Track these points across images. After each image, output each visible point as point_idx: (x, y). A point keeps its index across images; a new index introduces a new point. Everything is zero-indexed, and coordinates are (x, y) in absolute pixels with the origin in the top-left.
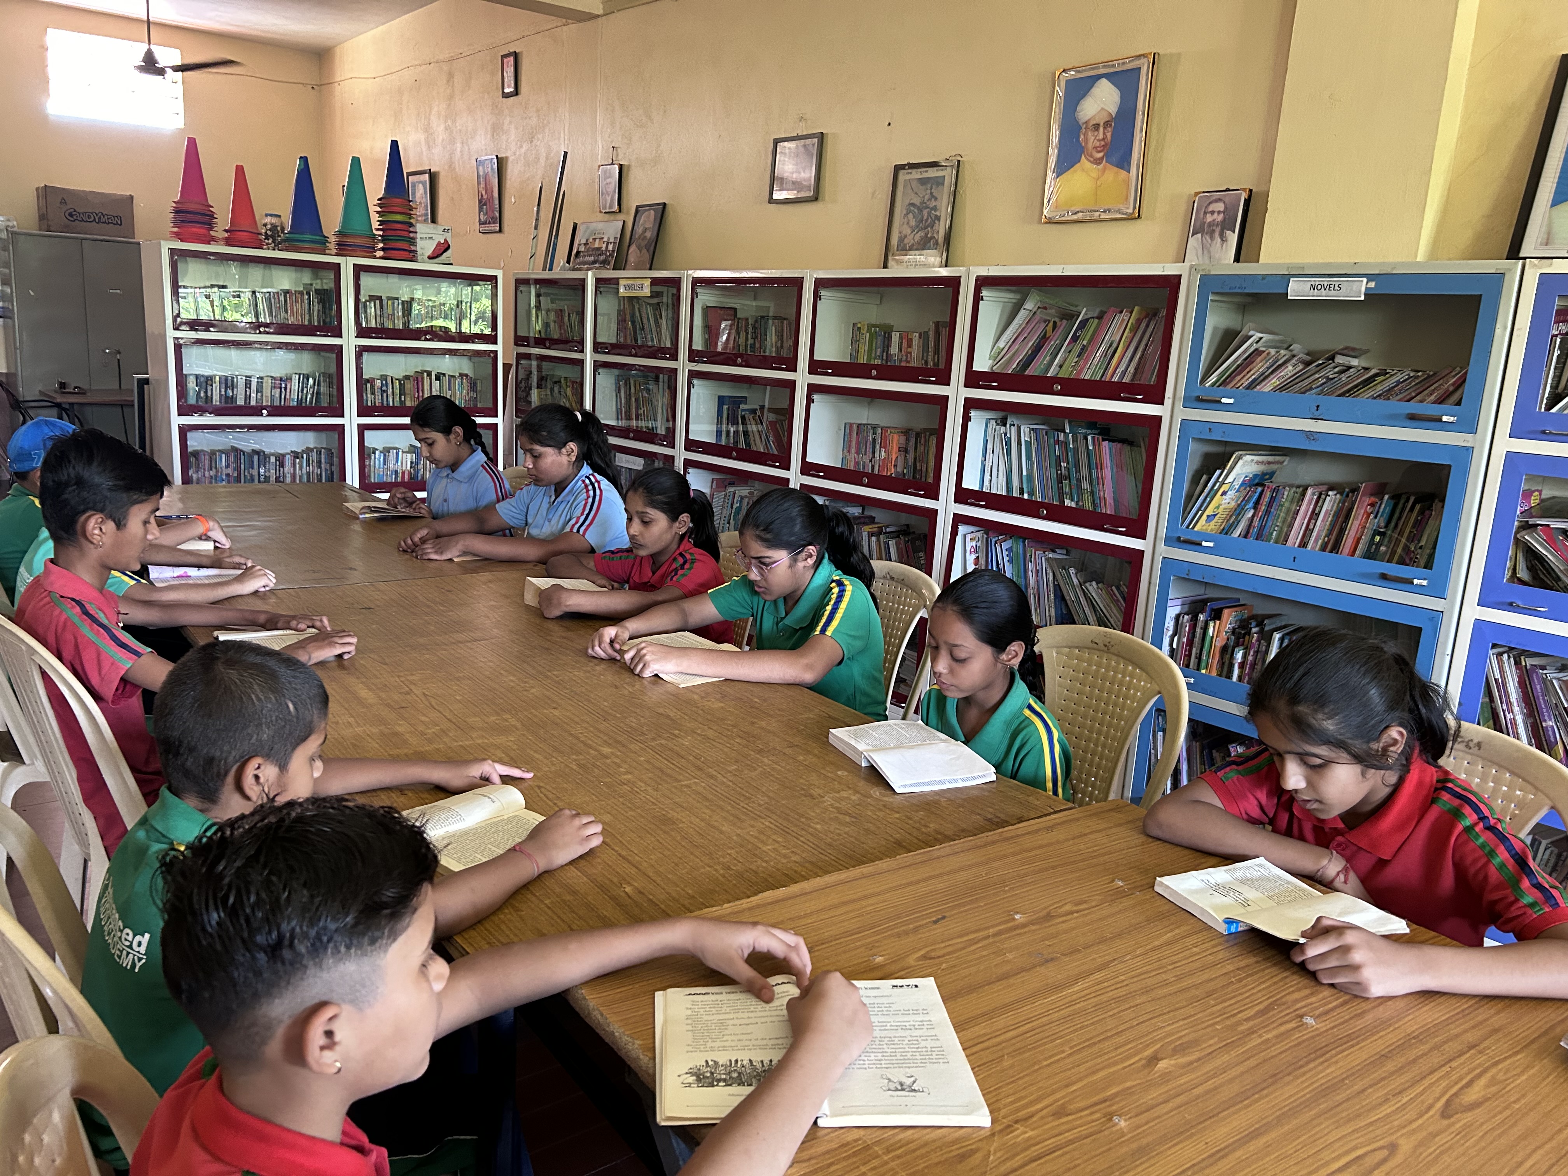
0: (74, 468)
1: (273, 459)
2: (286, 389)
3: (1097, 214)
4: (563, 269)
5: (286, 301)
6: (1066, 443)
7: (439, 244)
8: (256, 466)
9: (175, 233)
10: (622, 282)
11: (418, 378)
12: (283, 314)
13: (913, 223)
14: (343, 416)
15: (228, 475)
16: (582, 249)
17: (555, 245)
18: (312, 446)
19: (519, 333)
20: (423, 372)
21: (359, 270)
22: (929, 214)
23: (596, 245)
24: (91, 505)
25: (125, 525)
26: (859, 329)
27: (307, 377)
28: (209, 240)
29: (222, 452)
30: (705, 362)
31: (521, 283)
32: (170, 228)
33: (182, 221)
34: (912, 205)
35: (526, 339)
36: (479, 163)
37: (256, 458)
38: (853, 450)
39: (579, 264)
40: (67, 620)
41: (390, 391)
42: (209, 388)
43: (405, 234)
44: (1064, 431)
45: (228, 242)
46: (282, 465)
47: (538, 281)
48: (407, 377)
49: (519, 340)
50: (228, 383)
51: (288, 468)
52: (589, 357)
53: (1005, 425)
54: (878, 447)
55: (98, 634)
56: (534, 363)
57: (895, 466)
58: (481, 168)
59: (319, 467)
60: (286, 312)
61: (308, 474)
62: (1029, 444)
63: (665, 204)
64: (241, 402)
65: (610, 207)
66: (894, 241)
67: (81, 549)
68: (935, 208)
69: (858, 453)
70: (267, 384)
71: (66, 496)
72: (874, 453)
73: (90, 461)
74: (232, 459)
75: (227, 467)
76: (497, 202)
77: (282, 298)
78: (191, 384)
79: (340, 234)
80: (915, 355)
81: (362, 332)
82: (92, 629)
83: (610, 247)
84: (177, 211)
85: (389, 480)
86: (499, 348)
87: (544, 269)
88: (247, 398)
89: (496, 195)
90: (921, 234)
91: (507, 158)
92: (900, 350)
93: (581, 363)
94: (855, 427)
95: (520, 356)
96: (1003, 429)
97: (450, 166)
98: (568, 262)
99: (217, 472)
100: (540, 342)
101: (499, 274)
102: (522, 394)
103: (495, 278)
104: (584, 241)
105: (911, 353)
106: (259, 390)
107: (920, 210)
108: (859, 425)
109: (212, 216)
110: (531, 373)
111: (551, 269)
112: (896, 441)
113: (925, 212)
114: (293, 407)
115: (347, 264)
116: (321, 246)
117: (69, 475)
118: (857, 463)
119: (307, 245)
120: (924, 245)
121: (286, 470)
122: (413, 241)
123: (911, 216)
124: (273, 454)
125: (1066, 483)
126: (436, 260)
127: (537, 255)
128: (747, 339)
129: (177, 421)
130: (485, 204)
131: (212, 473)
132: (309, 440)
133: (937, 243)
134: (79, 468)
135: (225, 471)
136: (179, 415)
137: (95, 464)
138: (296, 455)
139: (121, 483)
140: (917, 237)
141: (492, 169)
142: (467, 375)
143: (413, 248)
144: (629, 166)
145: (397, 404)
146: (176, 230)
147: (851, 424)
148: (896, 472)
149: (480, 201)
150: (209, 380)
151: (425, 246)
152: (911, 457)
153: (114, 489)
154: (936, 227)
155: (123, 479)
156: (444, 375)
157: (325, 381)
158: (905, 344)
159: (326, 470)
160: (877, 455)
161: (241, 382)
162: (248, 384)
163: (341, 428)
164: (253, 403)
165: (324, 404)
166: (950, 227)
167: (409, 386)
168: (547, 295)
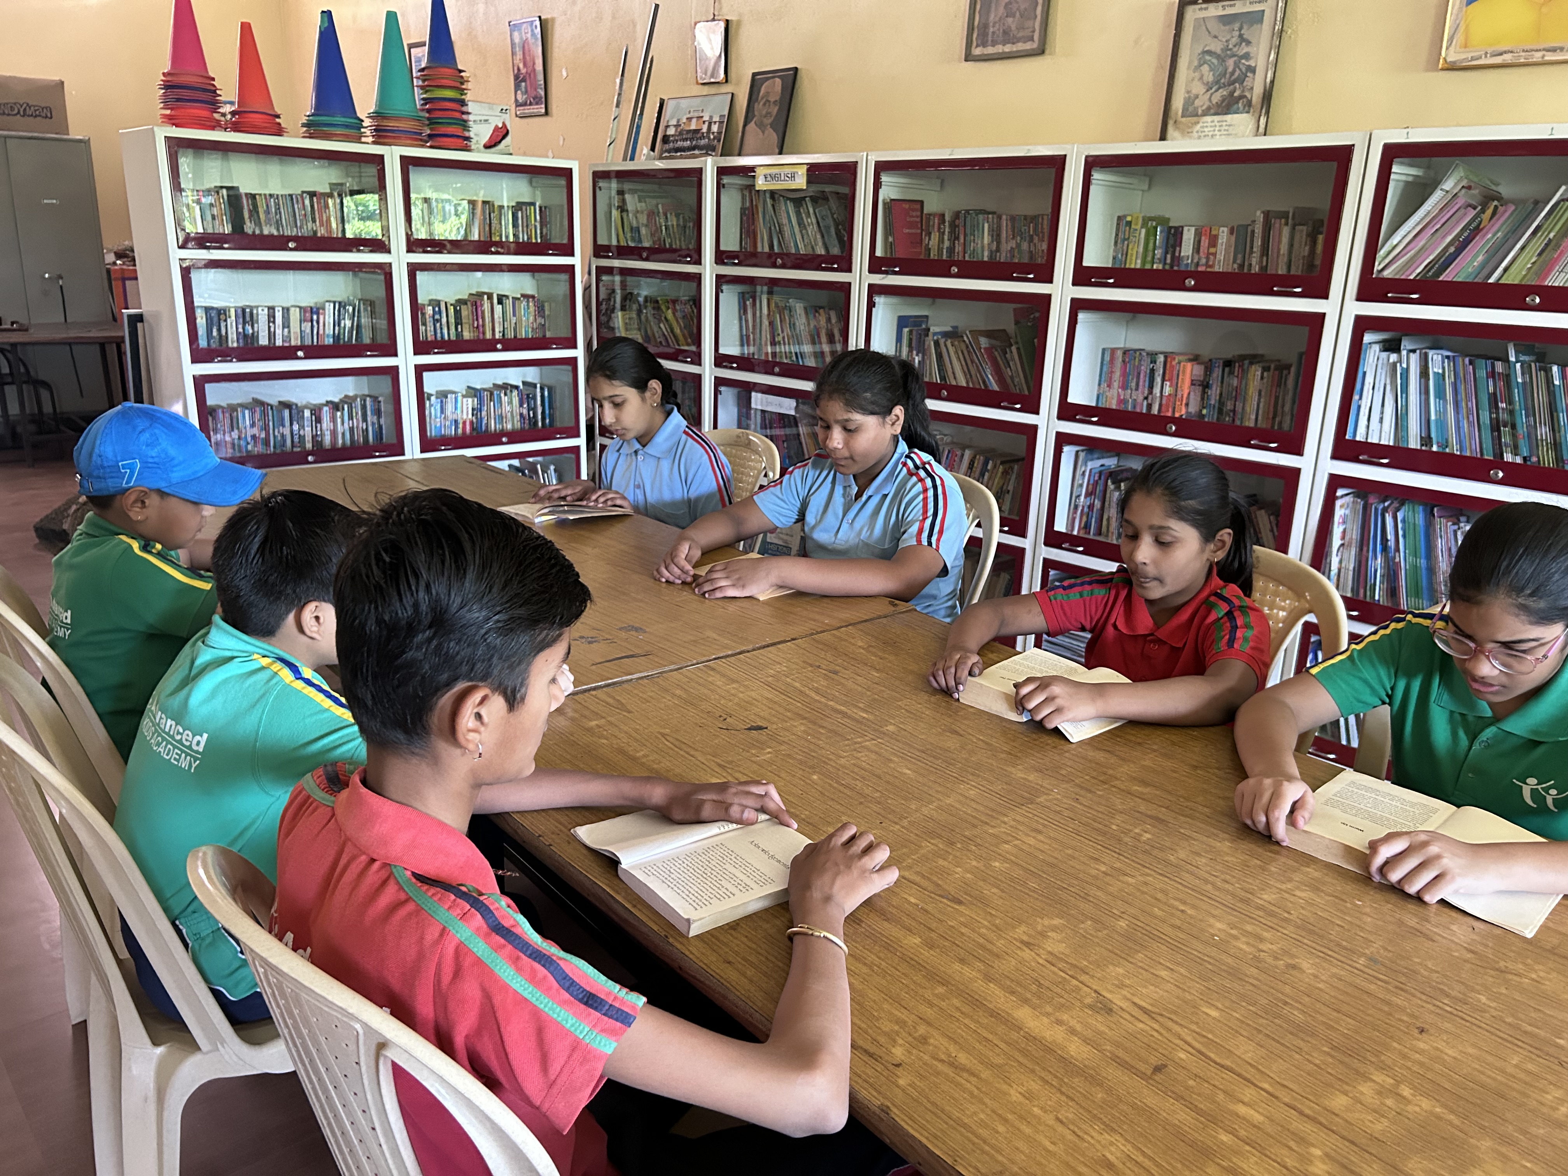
0: (428, 587)
1: (307, 413)
2: (318, 322)
3: (1540, 54)
4: (648, 158)
5: (312, 206)
6: (1508, 378)
7: (496, 129)
8: (287, 423)
9: (164, 116)
10: (760, 172)
11: (476, 300)
12: (310, 224)
13: (1210, 77)
14: (396, 355)
15: (254, 437)
16: (671, 131)
17: (639, 127)
18: (351, 394)
19: (600, 242)
20: (480, 295)
21: (407, 163)
22: (1237, 65)
23: (693, 126)
24: (464, 669)
25: (523, 699)
26: (1129, 224)
27: (342, 305)
28: (214, 125)
29: (244, 406)
30: (896, 273)
31: (599, 176)
32: (158, 109)
33: (178, 100)
34: (1209, 52)
35: (607, 248)
36: (513, 27)
37: (286, 413)
38: (1116, 385)
39: (669, 151)
40: (461, 950)
41: (444, 320)
42: (223, 324)
43: (457, 115)
44: (1506, 360)
45: (236, 128)
46: (319, 420)
47: (621, 175)
48: (461, 302)
49: (599, 251)
50: (246, 315)
51: (326, 423)
52: (709, 270)
53: (1397, 350)
54: (1158, 380)
55: (533, 979)
56: (617, 278)
57: (1187, 405)
58: (516, 34)
59: (365, 419)
60: (314, 221)
61: (351, 430)
62: (1441, 377)
63: (796, 69)
64: (263, 341)
65: (712, 76)
66: (1178, 103)
67: (435, 761)
68: (1247, 56)
69: (1124, 386)
70: (295, 314)
71: (409, 655)
72: (1151, 387)
73: (461, 571)
74: (257, 416)
75: (253, 425)
76: (541, 77)
77: (307, 202)
78: (201, 321)
79: (377, 116)
80: (1221, 256)
81: (413, 245)
82: (519, 970)
83: (715, 128)
84: (168, 86)
85: (448, 432)
86: (576, 261)
87: (625, 159)
88: (272, 336)
89: (539, 67)
90: (1224, 92)
91: (553, 19)
92: (1197, 249)
93: (697, 278)
94: (1119, 354)
95: (601, 271)
96: (1394, 357)
97: (470, 34)
98: (653, 149)
99: (240, 432)
100: (623, 252)
101: (574, 165)
102: (603, 319)
103: (567, 173)
104: (674, 122)
105: (1215, 254)
106: (286, 324)
107: (1222, 59)
108: (1126, 352)
109: (214, 91)
110: (613, 291)
111: (632, 159)
112: (1190, 371)
113: (1230, 63)
114: (328, 346)
115: (393, 155)
116: (354, 131)
117: (416, 606)
118: (1120, 401)
119: (339, 131)
120: (1227, 107)
121: (324, 426)
122: (465, 125)
123: (1205, 68)
124: (306, 407)
125: (1505, 430)
126: (493, 150)
127: (617, 141)
128: (941, 241)
129: (191, 370)
130: (524, 80)
131: (235, 434)
132: (348, 386)
133: (1249, 104)
134: (439, 589)
135: (250, 432)
136: (193, 362)
137: (471, 575)
138: (335, 407)
139: (521, 612)
140: (1217, 98)
141: (533, 34)
142: (533, 297)
143: (467, 134)
144: (739, 23)
145: (453, 337)
146: (168, 112)
147: (1113, 351)
148: (1187, 412)
149: (516, 77)
150: (222, 313)
151: (480, 133)
152: (1214, 393)
153: (508, 629)
154: (1248, 83)
155: (526, 602)
156: (507, 297)
157: (366, 310)
158: (1205, 242)
159: (373, 424)
160: (1157, 391)
161: (262, 316)
162: (271, 318)
163: (393, 372)
164: (279, 343)
165: (367, 340)
166: (1272, 82)
167: (465, 312)
168: (633, 192)
